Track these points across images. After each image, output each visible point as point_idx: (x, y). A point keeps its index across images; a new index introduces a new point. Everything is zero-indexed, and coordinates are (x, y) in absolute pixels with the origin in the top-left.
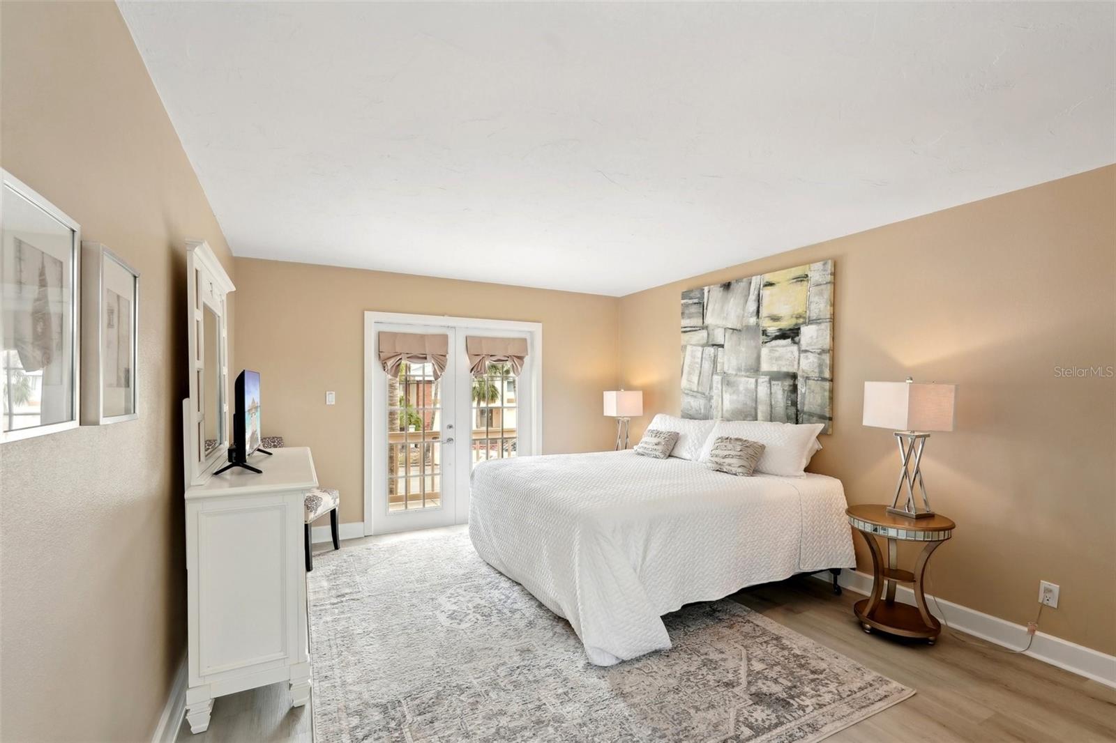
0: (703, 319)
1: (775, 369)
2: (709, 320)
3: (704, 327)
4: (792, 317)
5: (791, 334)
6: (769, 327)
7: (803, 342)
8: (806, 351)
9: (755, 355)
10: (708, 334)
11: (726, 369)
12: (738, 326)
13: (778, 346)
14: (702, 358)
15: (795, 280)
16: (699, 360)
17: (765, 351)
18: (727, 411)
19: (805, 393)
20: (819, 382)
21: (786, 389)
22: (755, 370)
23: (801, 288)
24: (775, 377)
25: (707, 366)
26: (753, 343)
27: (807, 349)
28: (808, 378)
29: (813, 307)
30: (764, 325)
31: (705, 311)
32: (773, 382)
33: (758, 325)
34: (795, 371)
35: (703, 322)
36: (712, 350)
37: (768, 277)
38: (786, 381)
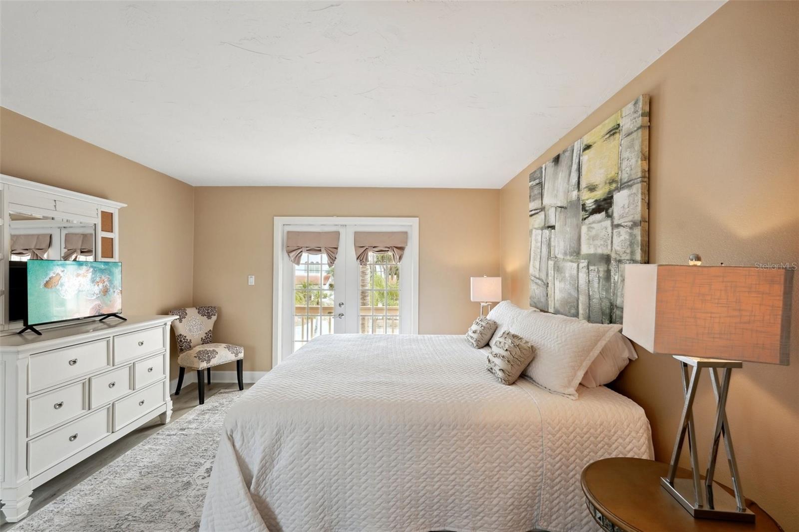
0: (542, 199)
1: (592, 250)
2: (547, 201)
3: (543, 209)
4: (606, 183)
5: (605, 205)
6: (587, 200)
7: (616, 215)
8: (618, 226)
9: (576, 237)
10: (545, 216)
11: (556, 253)
12: (564, 204)
13: (594, 222)
14: (541, 242)
15: (608, 135)
16: (540, 245)
17: (584, 230)
18: (557, 300)
21: (601, 275)
22: (576, 253)
23: (614, 144)
24: (592, 260)
25: (545, 250)
26: (575, 222)
27: (619, 222)
28: (620, 261)
29: (624, 165)
30: (583, 198)
31: (543, 191)
32: (590, 267)
33: (579, 198)
34: (608, 253)
35: (542, 203)
36: (547, 232)
37: (587, 140)
38: (601, 265)
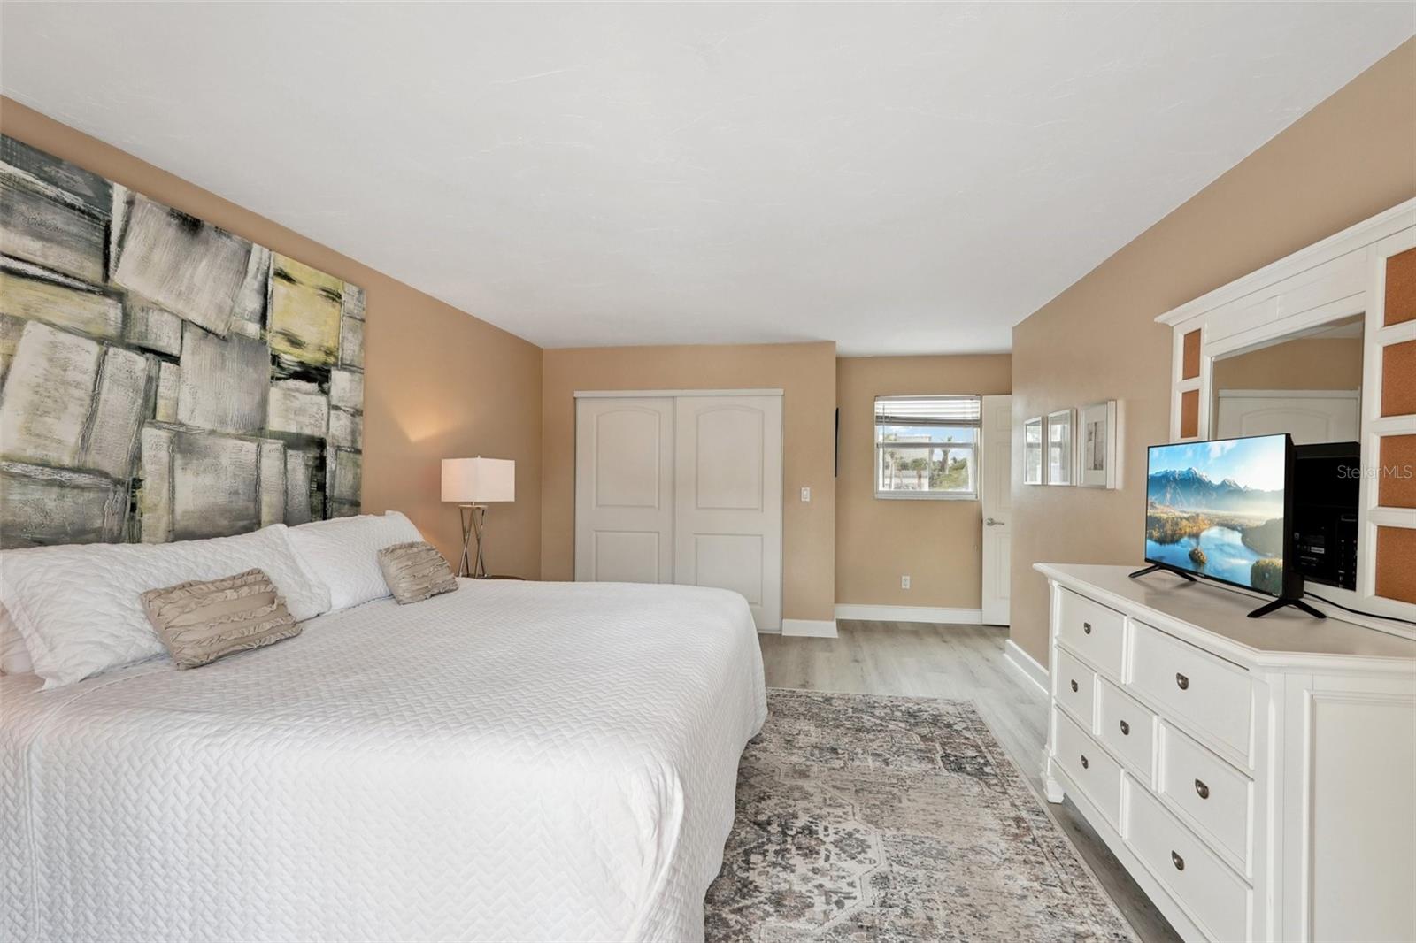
0: (106, 265)
1: (293, 429)
2: (122, 276)
3: (106, 290)
4: (320, 350)
5: (316, 375)
6: (285, 353)
7: (333, 392)
8: (337, 408)
9: (257, 398)
10: (126, 316)
11: (183, 416)
12: (221, 329)
13: (298, 390)
14: (99, 372)
15: (324, 293)
16: (88, 380)
17: (275, 394)
18: (185, 513)
19: (335, 471)
20: (352, 454)
21: (310, 463)
22: (258, 431)
23: (329, 308)
24: (293, 442)
25: (118, 401)
26: (251, 373)
27: (339, 405)
28: (338, 448)
29: (346, 345)
30: (274, 345)
31: (113, 248)
32: (290, 452)
33: (263, 341)
34: (322, 436)
35: (106, 277)
36: (140, 362)
37: (283, 263)
38: (310, 450)
